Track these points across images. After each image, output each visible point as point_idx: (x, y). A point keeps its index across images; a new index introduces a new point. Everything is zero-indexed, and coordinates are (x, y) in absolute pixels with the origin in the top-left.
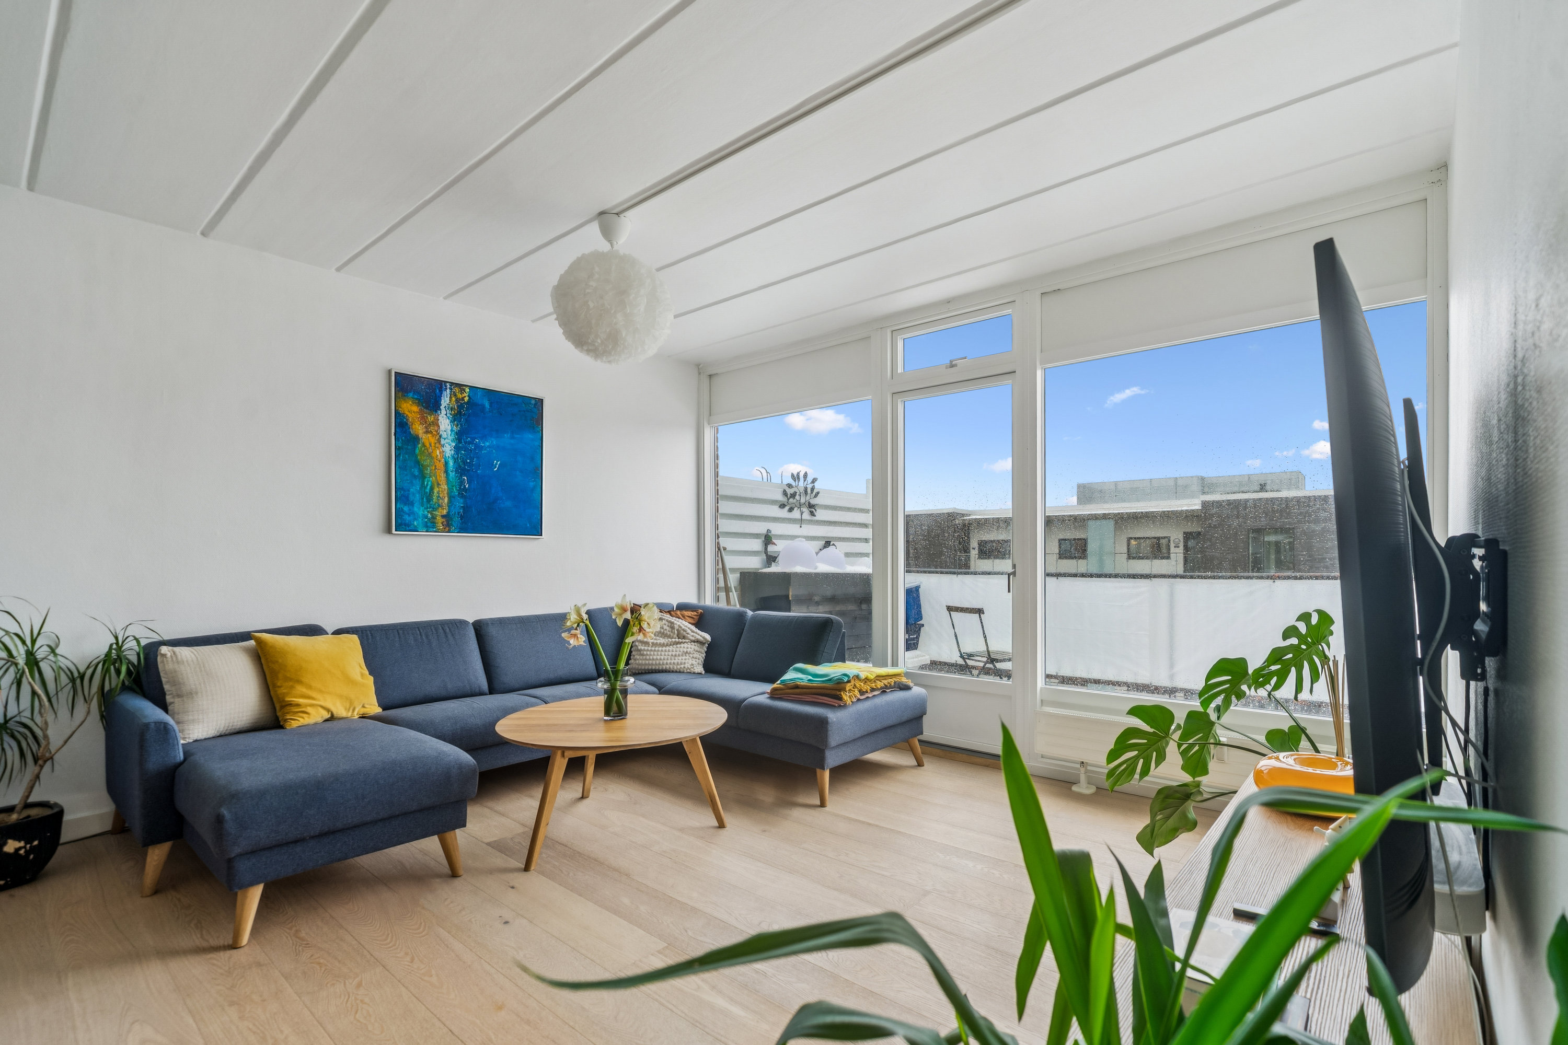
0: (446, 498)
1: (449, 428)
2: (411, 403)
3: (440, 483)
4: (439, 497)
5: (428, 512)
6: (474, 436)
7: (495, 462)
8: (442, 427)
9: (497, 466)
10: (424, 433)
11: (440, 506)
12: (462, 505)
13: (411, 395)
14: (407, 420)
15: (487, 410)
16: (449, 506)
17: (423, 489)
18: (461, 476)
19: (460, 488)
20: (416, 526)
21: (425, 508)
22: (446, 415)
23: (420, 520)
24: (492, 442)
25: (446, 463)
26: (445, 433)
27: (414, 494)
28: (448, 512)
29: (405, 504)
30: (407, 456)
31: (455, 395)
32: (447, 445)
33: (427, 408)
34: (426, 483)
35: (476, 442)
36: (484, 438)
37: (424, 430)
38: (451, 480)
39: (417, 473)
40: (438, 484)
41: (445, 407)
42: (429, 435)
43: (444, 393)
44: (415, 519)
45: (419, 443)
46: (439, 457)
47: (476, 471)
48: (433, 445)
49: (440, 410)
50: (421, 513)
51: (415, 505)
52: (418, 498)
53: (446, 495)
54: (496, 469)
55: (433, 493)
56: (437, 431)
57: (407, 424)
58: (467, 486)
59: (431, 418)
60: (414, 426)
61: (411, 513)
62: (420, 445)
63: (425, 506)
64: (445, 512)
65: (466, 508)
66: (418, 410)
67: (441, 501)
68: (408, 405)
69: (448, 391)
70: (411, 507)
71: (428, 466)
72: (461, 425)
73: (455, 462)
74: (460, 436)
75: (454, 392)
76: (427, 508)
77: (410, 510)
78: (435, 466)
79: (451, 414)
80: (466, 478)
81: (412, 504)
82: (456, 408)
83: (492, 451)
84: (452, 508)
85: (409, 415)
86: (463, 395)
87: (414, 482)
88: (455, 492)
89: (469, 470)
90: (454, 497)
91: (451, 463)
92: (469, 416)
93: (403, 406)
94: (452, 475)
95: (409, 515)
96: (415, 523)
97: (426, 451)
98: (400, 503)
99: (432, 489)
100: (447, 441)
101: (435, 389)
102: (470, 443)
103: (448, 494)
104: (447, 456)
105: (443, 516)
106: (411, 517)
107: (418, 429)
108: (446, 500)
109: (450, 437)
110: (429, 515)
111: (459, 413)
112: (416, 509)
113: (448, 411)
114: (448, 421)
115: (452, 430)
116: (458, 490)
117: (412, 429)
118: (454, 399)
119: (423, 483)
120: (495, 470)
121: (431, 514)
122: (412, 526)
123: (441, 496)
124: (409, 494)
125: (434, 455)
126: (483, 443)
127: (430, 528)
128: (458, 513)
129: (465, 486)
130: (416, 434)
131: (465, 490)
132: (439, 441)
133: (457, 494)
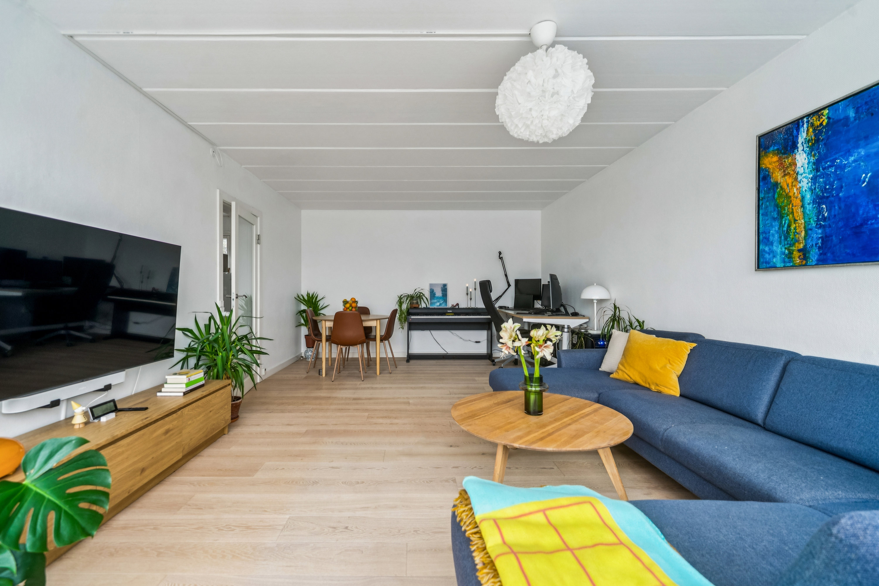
0: (803, 232)
1: (807, 161)
2: (771, 156)
3: (796, 218)
4: (796, 232)
5: (786, 248)
6: (834, 157)
7: (864, 175)
8: (799, 165)
9: (867, 180)
10: (783, 177)
11: (798, 241)
12: (820, 236)
13: (771, 149)
14: (769, 172)
15: (852, 119)
16: (805, 239)
17: (781, 229)
18: (819, 206)
19: (818, 218)
20: (775, 263)
21: (782, 246)
22: (803, 150)
23: (778, 257)
24: (859, 153)
25: (803, 198)
26: (802, 168)
27: (773, 235)
28: (805, 246)
29: (766, 245)
30: (768, 203)
31: (812, 125)
32: (804, 180)
33: (784, 153)
34: (783, 222)
35: (837, 162)
36: (848, 153)
37: (783, 174)
38: (808, 213)
39: (776, 216)
40: (795, 220)
41: (803, 142)
42: (787, 177)
43: (802, 129)
44: (774, 257)
45: (777, 188)
46: (796, 194)
47: (838, 195)
48: (790, 185)
49: (798, 148)
50: (779, 251)
51: (774, 244)
52: (777, 237)
53: (803, 229)
54: (865, 183)
55: (790, 230)
56: (793, 171)
57: (768, 175)
58: (826, 215)
59: (788, 161)
60: (774, 175)
61: (771, 252)
62: (779, 190)
63: (783, 244)
64: (801, 246)
65: (825, 239)
66: (777, 159)
67: (797, 236)
68: (769, 158)
69: (805, 126)
70: (771, 247)
71: (786, 206)
72: (819, 153)
73: (812, 193)
74: (817, 165)
75: (811, 123)
76: (785, 245)
77: (770, 249)
78: (793, 204)
79: (808, 147)
80: (824, 206)
81: (772, 244)
82: (813, 138)
83: (859, 164)
84: (809, 241)
85: (770, 166)
86: (821, 120)
87: (774, 224)
88: (812, 224)
89: (828, 197)
90: (811, 229)
91: (808, 196)
92: (828, 139)
93: (765, 162)
94: (809, 207)
95: (769, 254)
96: (774, 260)
97: (784, 193)
98: (763, 245)
99: (789, 226)
100: (804, 175)
101: (793, 131)
102: (830, 166)
103: (805, 227)
104: (804, 190)
105: (799, 251)
106: (771, 255)
107: (778, 176)
108: (803, 234)
109: (807, 171)
110: (787, 252)
111: (817, 141)
112: (775, 248)
113: (805, 145)
114: (805, 155)
115: (809, 163)
116: (816, 221)
117: (772, 178)
118: (811, 130)
119: (781, 223)
120: (864, 185)
121: (789, 250)
122: (772, 263)
123: (798, 231)
124: (769, 236)
125: (791, 194)
126: (846, 161)
127: (787, 263)
128: (816, 244)
129: (823, 215)
130: (775, 182)
131: (824, 219)
132: (796, 179)
133: (814, 225)
